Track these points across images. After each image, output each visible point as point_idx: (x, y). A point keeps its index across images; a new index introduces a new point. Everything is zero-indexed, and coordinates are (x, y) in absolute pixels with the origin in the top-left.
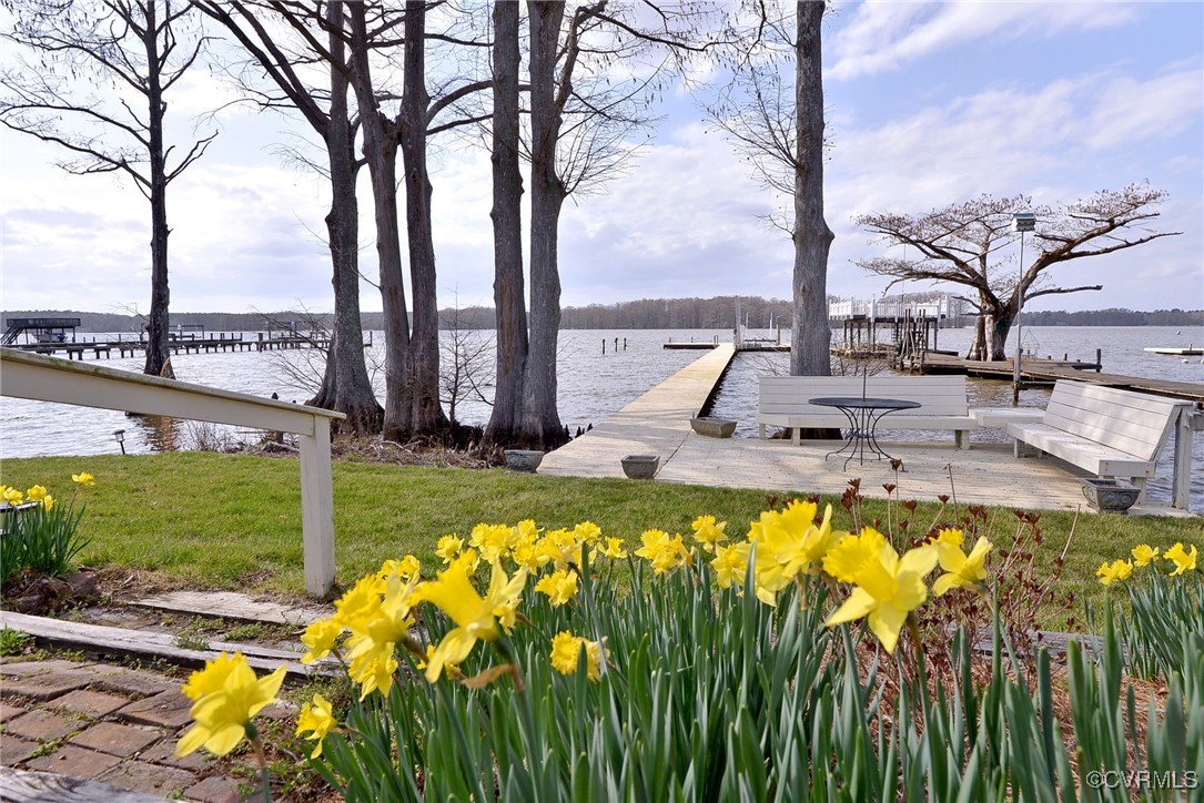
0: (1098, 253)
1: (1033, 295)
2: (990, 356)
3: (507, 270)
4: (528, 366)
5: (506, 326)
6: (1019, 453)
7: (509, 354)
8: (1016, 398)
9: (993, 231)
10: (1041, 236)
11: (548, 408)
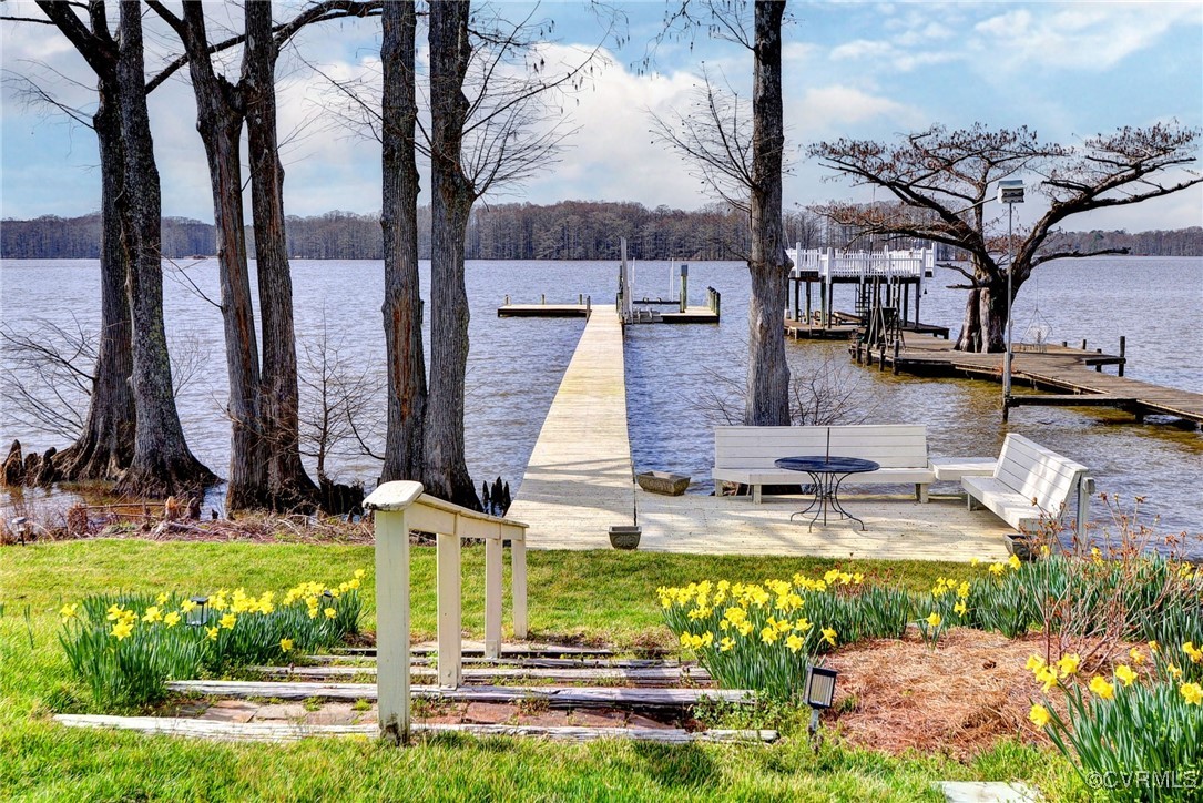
0: (1125, 202)
1: (1042, 260)
2: (985, 345)
3: (404, 291)
4: (429, 410)
5: (401, 361)
6: (972, 506)
7: (406, 397)
8: (1006, 417)
9: (992, 164)
10: (1050, 183)
11: (456, 463)
